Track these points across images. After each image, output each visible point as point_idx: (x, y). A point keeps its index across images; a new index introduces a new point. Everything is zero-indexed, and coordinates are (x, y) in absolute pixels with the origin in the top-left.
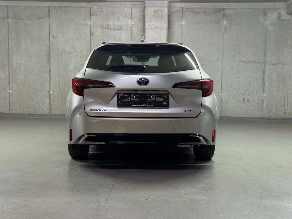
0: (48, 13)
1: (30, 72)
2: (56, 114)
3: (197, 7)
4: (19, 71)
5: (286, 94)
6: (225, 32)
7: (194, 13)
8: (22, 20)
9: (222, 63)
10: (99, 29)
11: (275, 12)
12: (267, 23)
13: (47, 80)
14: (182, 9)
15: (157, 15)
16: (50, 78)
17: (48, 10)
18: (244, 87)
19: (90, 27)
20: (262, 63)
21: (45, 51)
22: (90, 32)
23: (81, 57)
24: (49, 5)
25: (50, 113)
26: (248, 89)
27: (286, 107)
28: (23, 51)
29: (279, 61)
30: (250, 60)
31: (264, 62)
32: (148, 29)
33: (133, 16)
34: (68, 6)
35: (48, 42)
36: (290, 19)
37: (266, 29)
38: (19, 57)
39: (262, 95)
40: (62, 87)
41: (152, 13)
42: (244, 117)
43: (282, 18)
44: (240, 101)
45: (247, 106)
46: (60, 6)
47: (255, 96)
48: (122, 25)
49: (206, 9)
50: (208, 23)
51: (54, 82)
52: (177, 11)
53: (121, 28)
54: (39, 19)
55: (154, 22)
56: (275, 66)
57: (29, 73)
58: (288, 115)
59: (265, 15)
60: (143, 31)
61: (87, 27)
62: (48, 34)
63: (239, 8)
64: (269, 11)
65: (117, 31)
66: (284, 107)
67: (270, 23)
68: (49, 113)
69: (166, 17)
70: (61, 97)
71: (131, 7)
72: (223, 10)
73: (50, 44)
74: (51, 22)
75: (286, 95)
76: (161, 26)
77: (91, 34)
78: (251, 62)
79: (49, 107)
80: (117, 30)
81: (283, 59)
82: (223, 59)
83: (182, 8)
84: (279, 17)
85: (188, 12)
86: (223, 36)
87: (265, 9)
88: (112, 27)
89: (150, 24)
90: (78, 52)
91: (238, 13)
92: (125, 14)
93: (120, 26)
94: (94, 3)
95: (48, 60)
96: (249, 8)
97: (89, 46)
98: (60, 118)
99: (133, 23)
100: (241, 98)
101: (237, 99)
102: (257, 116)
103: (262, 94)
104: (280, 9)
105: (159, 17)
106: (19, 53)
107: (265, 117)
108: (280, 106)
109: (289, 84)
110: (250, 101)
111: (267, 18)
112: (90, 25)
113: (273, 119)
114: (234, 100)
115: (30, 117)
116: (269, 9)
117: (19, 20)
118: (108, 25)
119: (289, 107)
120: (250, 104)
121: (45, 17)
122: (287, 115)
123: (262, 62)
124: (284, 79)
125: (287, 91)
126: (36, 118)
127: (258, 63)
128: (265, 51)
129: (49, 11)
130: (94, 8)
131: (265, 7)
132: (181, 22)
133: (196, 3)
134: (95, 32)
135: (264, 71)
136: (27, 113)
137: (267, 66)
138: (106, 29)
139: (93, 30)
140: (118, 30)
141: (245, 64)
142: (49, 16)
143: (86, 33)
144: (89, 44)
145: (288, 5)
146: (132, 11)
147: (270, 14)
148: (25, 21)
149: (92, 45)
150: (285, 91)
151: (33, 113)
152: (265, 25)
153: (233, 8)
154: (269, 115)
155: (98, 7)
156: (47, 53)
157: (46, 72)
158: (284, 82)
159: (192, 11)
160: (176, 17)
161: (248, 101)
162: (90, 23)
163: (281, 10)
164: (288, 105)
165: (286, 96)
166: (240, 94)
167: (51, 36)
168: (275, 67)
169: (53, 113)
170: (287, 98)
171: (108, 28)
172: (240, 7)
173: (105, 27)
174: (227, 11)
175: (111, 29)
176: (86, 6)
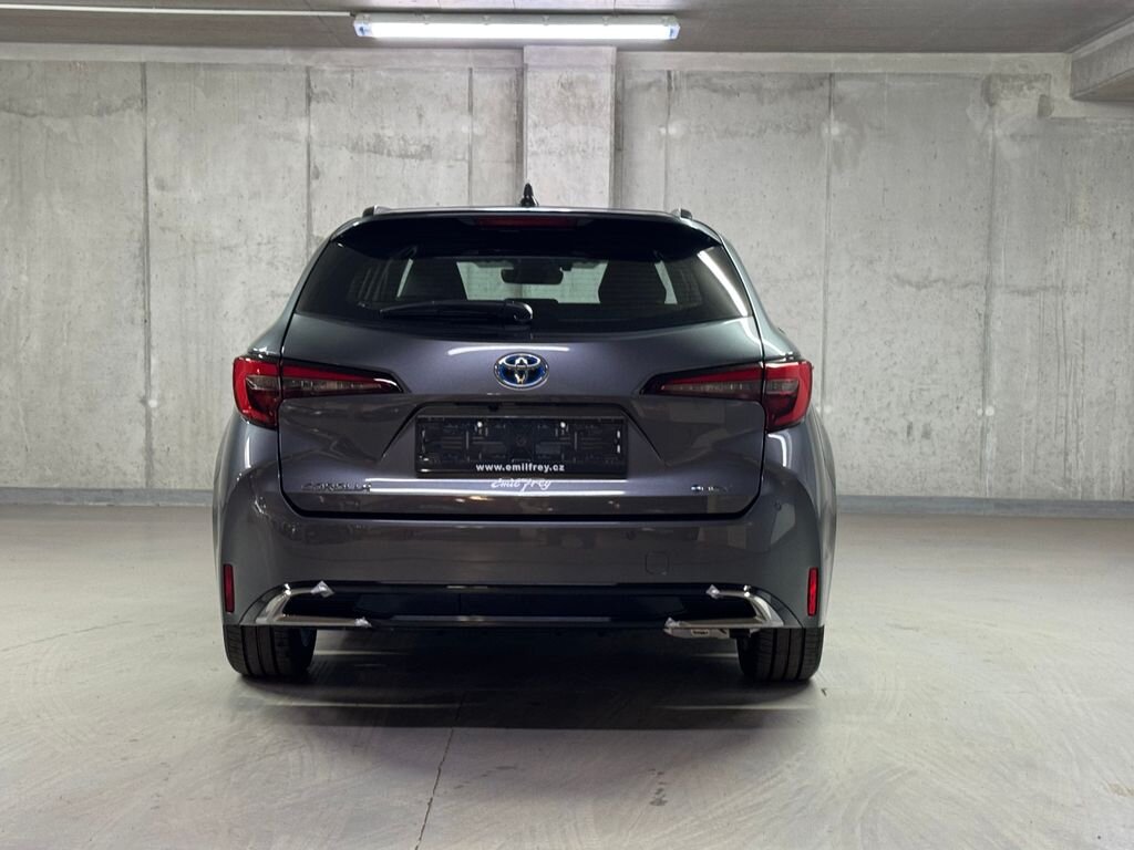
0: (139, 90)
1: (70, 323)
2: (172, 487)
3: (727, 69)
4: (22, 318)
5: (1070, 408)
6: (834, 168)
7: (715, 91)
8: (34, 116)
9: (826, 286)
10: (345, 155)
11: (1029, 89)
12: (999, 133)
13: (136, 355)
14: (669, 76)
15: (571, 100)
16: (148, 346)
17: (140, 77)
18: (912, 381)
19: (309, 146)
20: (977, 287)
21: (128, 240)
22: (309, 166)
23: (270, 264)
24: (143, 60)
25: (147, 484)
26: (924, 387)
27: (1071, 458)
28: (40, 239)
29: (1045, 279)
30: (934, 276)
31: (988, 284)
33: (477, 104)
34: (218, 64)
35: (138, 205)
36: (1084, 118)
37: (994, 155)
38: (25, 265)
39: (980, 412)
40: (198, 380)
41: (553, 94)
42: (911, 498)
43: (1054, 114)
44: (895, 434)
45: (921, 453)
46: (189, 65)
47: (952, 415)
48: (434, 138)
49: (763, 75)
50: (769, 131)
51: (163, 362)
52: (650, 85)
53: (428, 148)
54: (106, 116)
55: (558, 128)
56: (1028, 299)
57: (65, 328)
58: (1080, 489)
59: (990, 99)
60: (517, 162)
61: (296, 148)
62: (142, 171)
63: (892, 75)
64: (1003, 87)
65: (414, 162)
66: (1062, 458)
67: (1008, 134)
68: (144, 486)
69: (608, 109)
70: (194, 421)
71: (471, 70)
72: (826, 83)
73: (147, 212)
74: (153, 124)
75: (1073, 411)
76: (586, 143)
77: (313, 173)
78: (936, 281)
79: (144, 463)
80: (413, 156)
81: (1058, 270)
82: (827, 272)
83: (669, 73)
84: (1044, 109)
85: (691, 87)
86: (828, 184)
87: (989, 78)
88: (395, 147)
89: (544, 133)
90: (259, 244)
91: (885, 93)
92: (447, 95)
93: (426, 142)
94: (323, 53)
95: (140, 275)
96: (929, 74)
97: (305, 222)
98: (187, 504)
99: (478, 131)
100: (902, 424)
101: (884, 429)
102: (961, 494)
103: (978, 407)
104: (1046, 77)
105: (579, 108)
106: (25, 249)
107: (993, 496)
108: (1051, 454)
109: (1083, 370)
110: (934, 433)
111: (997, 114)
112: (309, 136)
113: (1022, 504)
114: (873, 430)
115: (69, 500)
116: (1003, 78)
117: (23, 118)
118: (378, 136)
119: (1082, 457)
120: (933, 445)
121: (127, 104)
122: (1076, 488)
123: (978, 284)
124: (1062, 350)
125: (1075, 394)
126: (91, 504)
127: (965, 286)
128: (990, 239)
129: (144, 82)
130: (323, 71)
131: (991, 70)
132: (667, 128)
133: (721, 54)
134: (326, 165)
135: (986, 319)
136: (56, 486)
137: (1000, 299)
138: (373, 155)
139: (318, 159)
140: (419, 156)
141: (914, 290)
142: (144, 102)
143: (290, 170)
144: (305, 211)
145: (1077, 64)
146: (475, 85)
147: (1007, 99)
148: (48, 122)
149: (316, 215)
150: (1067, 396)
151: (83, 486)
152: (991, 138)
153: (866, 75)
154: (1009, 489)
155: (340, 69)
156: (135, 247)
157: (132, 323)
158: (1062, 359)
159: (708, 84)
160: (644, 107)
161: (926, 435)
162: (309, 129)
163: (1052, 84)
164: (1078, 451)
165: (1070, 416)
166: (893, 406)
167: (151, 180)
168: (1030, 305)
169: (159, 485)
170: (1076, 422)
171: (378, 148)
172: (892, 71)
173: (366, 148)
174: (841, 86)
175: (389, 155)
176: (290, 63)
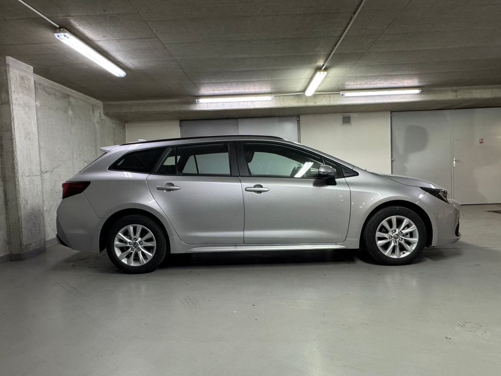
3: (48, 85)
6: (71, 125)
7: (46, 92)
12: (95, 120)
15: (23, 84)
32: (15, 104)
36: (105, 119)
37: (95, 126)
41: (18, 80)
43: (101, 118)
49: (56, 90)
55: (21, 95)
59: (93, 111)
64: (95, 108)
69: (34, 91)
72: (68, 97)
76: (29, 103)
85: (41, 89)
86: (71, 130)
89: (17, 96)
91: (78, 104)
96: (84, 101)
105: (25, 87)
111: (95, 115)
131: (93, 103)
147: (96, 111)
152: (94, 122)
163: (101, 109)
172: (78, 97)
174: (71, 99)
